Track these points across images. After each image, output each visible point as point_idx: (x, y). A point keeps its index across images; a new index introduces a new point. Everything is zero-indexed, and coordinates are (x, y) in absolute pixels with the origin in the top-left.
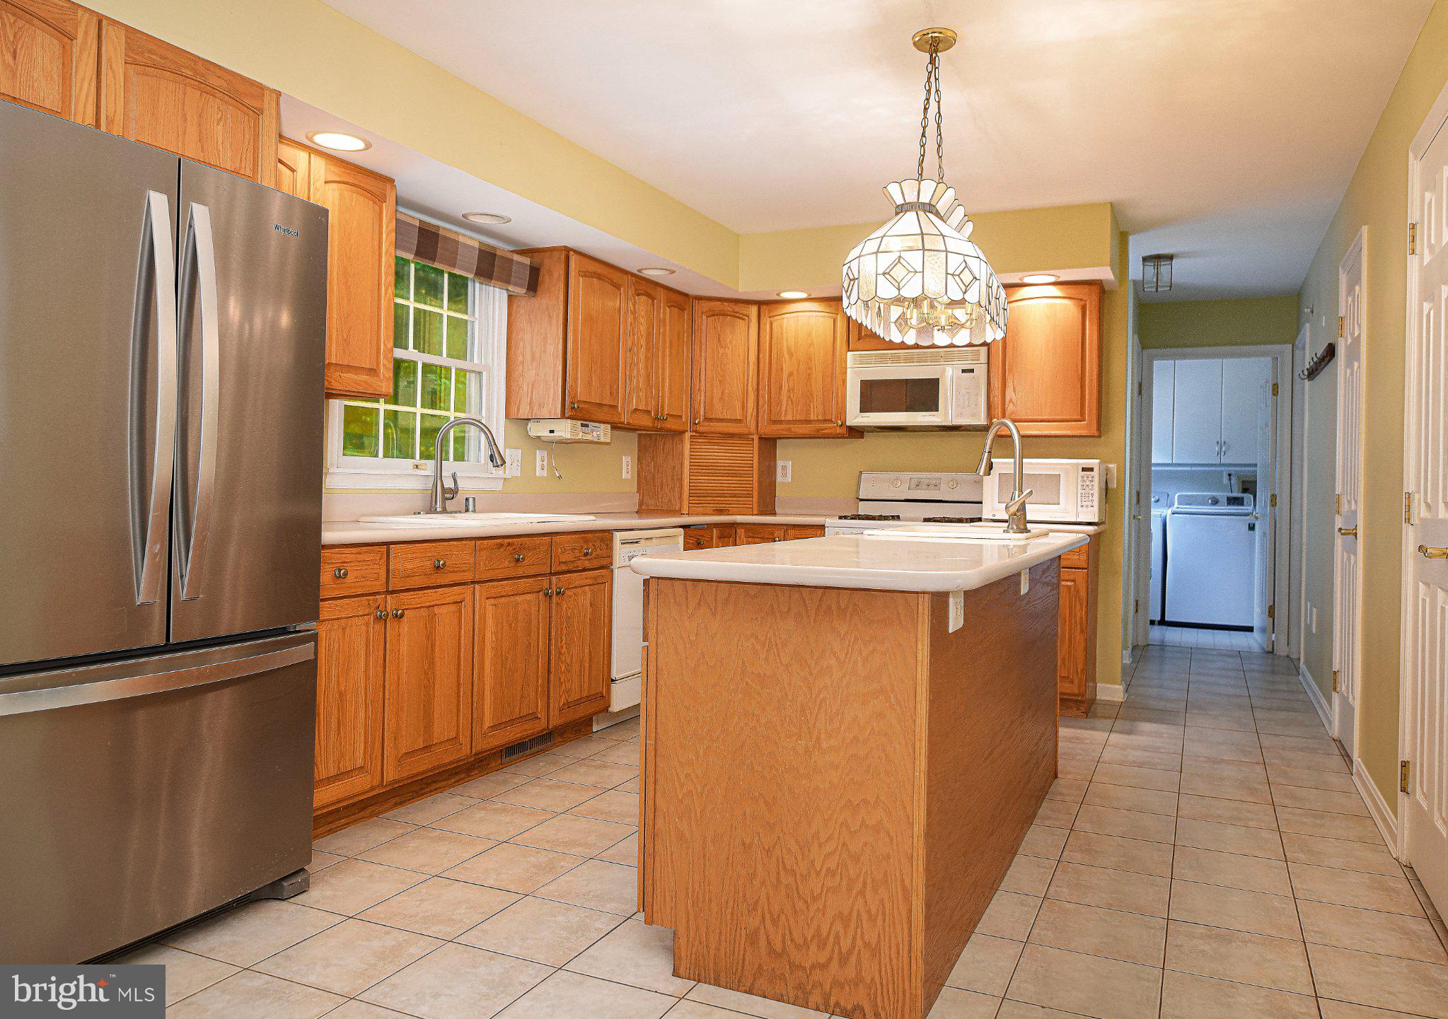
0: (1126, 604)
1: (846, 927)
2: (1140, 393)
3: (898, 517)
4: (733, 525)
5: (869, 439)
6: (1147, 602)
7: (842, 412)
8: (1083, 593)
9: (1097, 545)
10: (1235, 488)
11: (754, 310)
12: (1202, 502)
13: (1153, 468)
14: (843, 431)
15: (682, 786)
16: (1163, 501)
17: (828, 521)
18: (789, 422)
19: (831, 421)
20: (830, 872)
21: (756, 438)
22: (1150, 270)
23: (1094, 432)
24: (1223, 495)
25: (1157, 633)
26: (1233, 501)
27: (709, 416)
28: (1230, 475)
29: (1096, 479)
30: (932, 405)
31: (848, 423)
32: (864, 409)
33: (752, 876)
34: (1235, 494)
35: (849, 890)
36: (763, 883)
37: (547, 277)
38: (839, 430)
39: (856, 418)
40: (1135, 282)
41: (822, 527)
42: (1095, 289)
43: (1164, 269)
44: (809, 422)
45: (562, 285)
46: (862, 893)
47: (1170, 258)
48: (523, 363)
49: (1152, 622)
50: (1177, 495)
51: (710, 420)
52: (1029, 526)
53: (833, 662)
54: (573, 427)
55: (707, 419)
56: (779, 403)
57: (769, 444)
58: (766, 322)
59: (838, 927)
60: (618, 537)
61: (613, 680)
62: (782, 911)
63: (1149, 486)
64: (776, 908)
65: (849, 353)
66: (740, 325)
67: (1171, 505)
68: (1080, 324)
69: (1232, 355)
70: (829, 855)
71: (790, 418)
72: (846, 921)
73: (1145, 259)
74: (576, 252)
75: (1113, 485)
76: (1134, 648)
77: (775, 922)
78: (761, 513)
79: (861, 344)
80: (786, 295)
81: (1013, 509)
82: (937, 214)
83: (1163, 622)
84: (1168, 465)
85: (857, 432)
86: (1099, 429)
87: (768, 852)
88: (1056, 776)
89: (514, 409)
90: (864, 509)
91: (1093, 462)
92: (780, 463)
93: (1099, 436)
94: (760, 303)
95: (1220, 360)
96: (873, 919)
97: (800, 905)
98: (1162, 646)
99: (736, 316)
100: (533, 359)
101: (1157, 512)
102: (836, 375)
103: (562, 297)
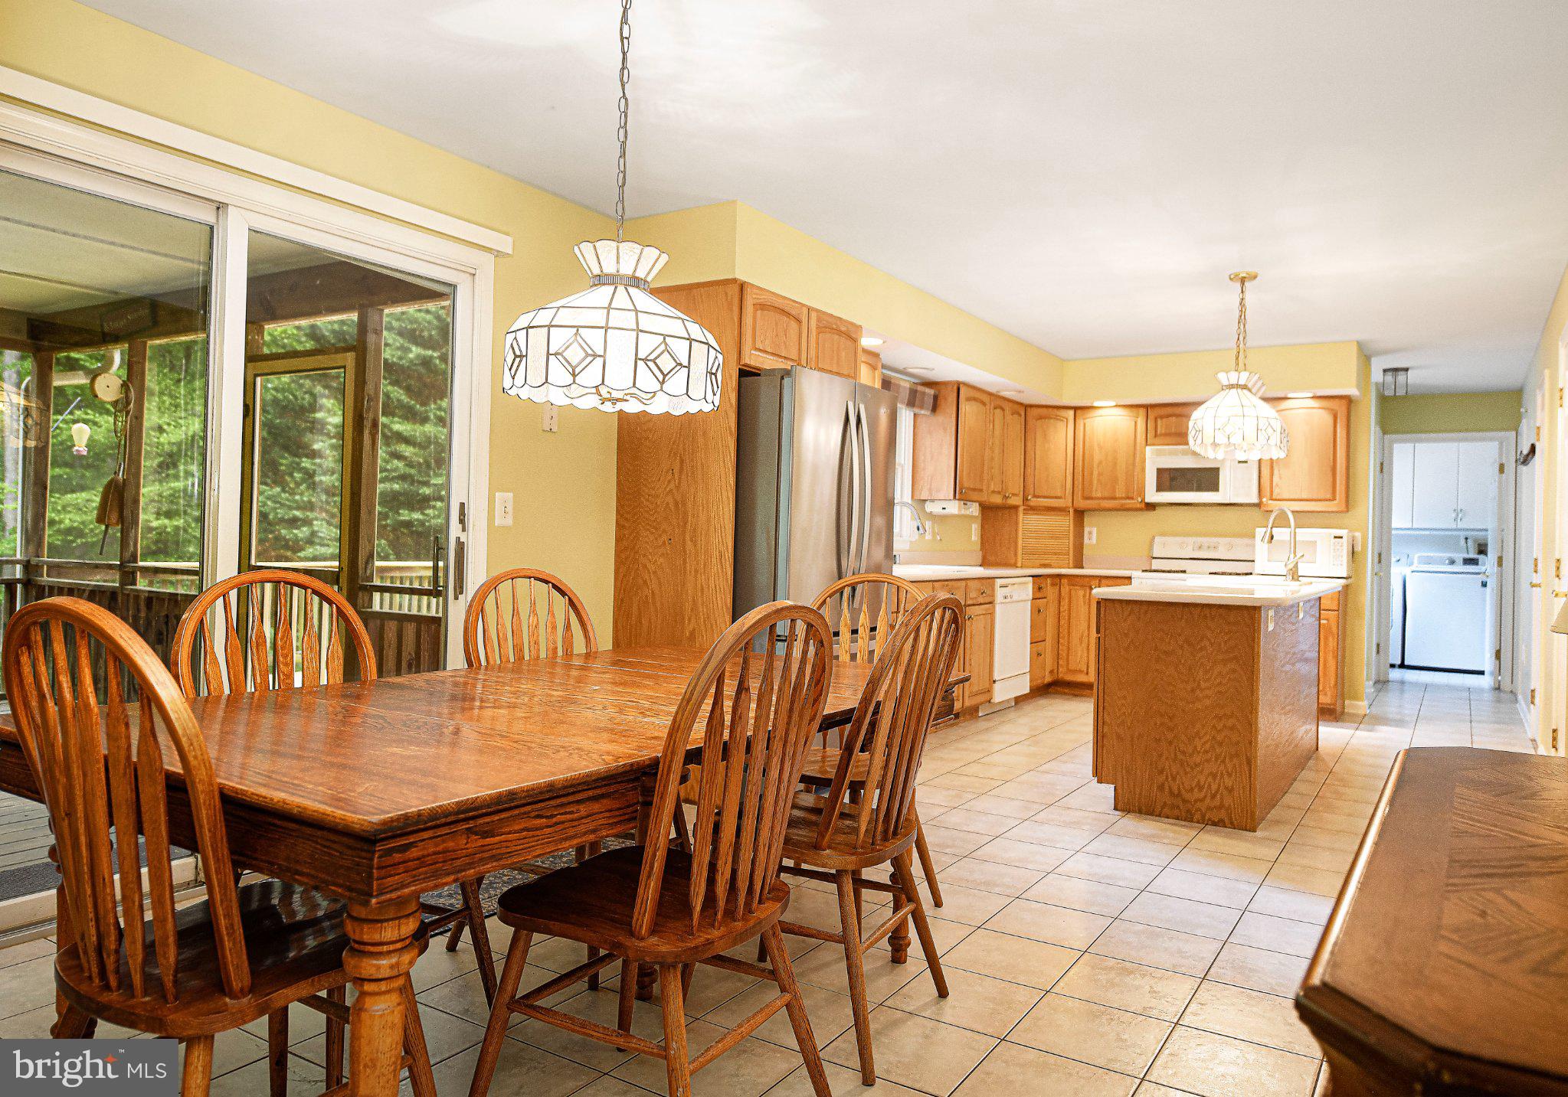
0: (1369, 648)
1: (1214, 779)
2: (1382, 470)
3: (1184, 572)
4: (1060, 576)
5: (1159, 511)
6: (1387, 646)
7: (1142, 492)
8: (1334, 629)
9: (1346, 596)
10: (1471, 549)
11: (1071, 413)
12: (1441, 562)
13: (1393, 532)
14: (1143, 505)
15: (1119, 710)
16: (1404, 560)
17: (1135, 574)
18: (1098, 498)
19: (1132, 498)
20: (1207, 752)
21: (1071, 510)
22: (1389, 378)
23: (1343, 508)
24: (1459, 556)
25: (1396, 674)
26: (1468, 561)
27: (1037, 494)
28: (1466, 539)
29: (1345, 544)
30: (1214, 487)
31: (1147, 500)
32: (1160, 488)
33: (1160, 756)
34: (1472, 555)
35: (1216, 760)
36: (1167, 758)
37: (943, 401)
38: (1138, 506)
39: (1152, 496)
40: (1377, 384)
41: (1130, 578)
42: (1344, 402)
43: (1401, 377)
44: (1114, 498)
45: (955, 408)
46: (1223, 762)
47: (1407, 370)
48: (924, 461)
49: (1393, 666)
50: (1416, 556)
51: (1038, 497)
52: (1300, 578)
53: (1208, 643)
54: (959, 504)
55: (1035, 496)
56: (1091, 483)
57: (1080, 514)
58: (1080, 423)
59: (1210, 779)
60: (999, 582)
61: (994, 681)
62: (1178, 773)
63: (1389, 549)
64: (1174, 771)
65: (1148, 448)
66: (1061, 425)
67: (1411, 564)
68: (1332, 429)
69: (1466, 440)
70: (1205, 743)
71: (1099, 495)
72: (1214, 776)
73: (1385, 371)
74: (965, 384)
75: (1358, 548)
76: (1377, 682)
77: (1174, 779)
78: (1076, 567)
79: (1157, 440)
80: (1096, 404)
81: (1291, 566)
82: (1250, 390)
83: (1402, 666)
84: (1409, 529)
85: (1151, 507)
86: (1347, 506)
87: (1170, 743)
88: (1317, 750)
89: (917, 493)
90: (1156, 564)
91: (1343, 532)
92: (1087, 530)
93: (1348, 511)
94: (1076, 409)
95: (1456, 444)
96: (1230, 775)
97: (1188, 770)
98: (1402, 682)
99: (1057, 418)
100: (932, 458)
101: (1397, 572)
102: (1136, 463)
103: (954, 415)
